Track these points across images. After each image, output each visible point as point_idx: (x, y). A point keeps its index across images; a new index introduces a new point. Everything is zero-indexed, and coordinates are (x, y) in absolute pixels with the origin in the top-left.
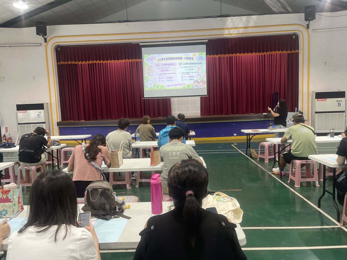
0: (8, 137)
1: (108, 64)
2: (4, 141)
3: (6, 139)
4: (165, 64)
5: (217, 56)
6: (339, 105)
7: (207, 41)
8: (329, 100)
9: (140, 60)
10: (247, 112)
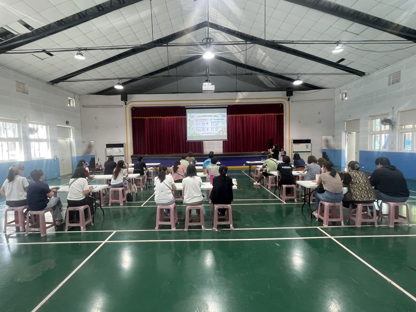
0: (99, 165)
1: (162, 119)
2: (97, 167)
3: (98, 166)
4: (201, 120)
5: (234, 116)
6: (307, 147)
7: (227, 106)
8: (301, 144)
9: (185, 117)
10: (253, 151)
